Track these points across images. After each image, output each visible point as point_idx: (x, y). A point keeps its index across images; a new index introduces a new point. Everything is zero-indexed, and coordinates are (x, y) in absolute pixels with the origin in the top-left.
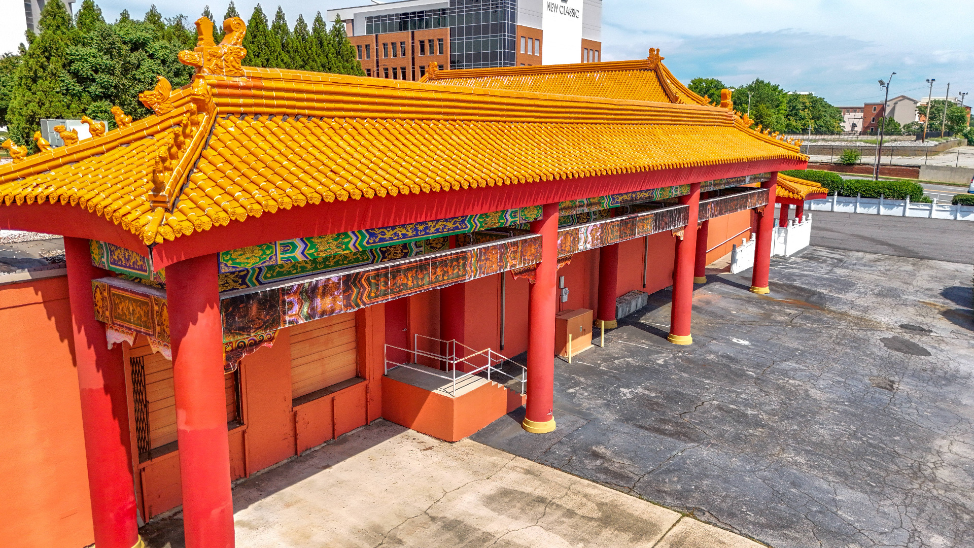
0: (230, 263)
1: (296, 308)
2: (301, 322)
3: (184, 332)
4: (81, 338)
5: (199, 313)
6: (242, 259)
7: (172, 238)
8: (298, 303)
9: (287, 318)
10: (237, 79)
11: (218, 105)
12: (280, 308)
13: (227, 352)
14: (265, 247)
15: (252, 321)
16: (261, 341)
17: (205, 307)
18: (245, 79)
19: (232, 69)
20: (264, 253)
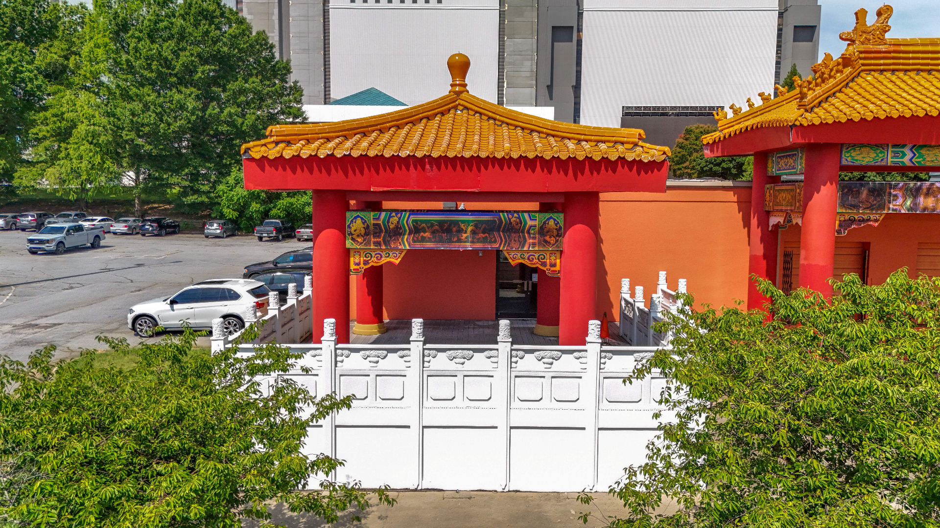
0: (849, 159)
1: (900, 201)
2: (903, 212)
3: (810, 198)
4: (754, 222)
5: (822, 187)
6: (859, 158)
7: (806, 125)
8: (902, 197)
9: (891, 206)
10: (881, 47)
11: (863, 65)
12: (886, 198)
13: (840, 221)
14: (878, 151)
15: (862, 202)
16: (869, 220)
17: (826, 183)
18: (887, 46)
19: (877, 39)
20: (878, 156)
